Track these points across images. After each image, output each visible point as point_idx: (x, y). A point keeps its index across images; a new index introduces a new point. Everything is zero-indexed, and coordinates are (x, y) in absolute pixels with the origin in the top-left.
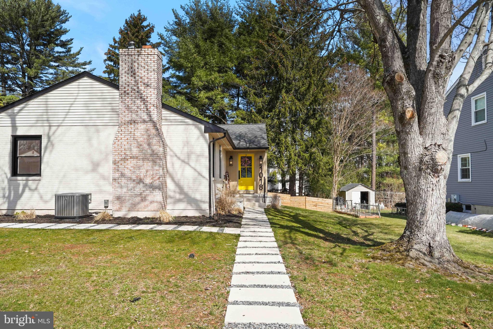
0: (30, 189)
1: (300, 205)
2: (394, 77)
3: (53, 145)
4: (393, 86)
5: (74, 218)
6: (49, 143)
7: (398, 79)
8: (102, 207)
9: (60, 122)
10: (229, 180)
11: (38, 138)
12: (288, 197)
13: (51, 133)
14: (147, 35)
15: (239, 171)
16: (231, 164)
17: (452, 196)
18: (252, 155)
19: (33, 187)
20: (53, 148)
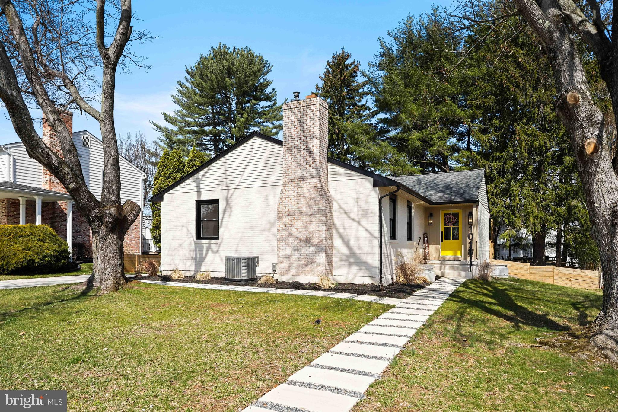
0: (213, 252)
1: (544, 278)
2: (566, 98)
3: (231, 208)
4: (566, 111)
5: (241, 280)
6: (228, 207)
7: (571, 101)
8: (270, 270)
9: (236, 184)
10: (428, 243)
11: (216, 202)
12: (525, 267)
13: (229, 196)
14: (351, 74)
15: (442, 232)
16: (431, 223)
18: (459, 211)
19: (215, 249)
20: (231, 211)
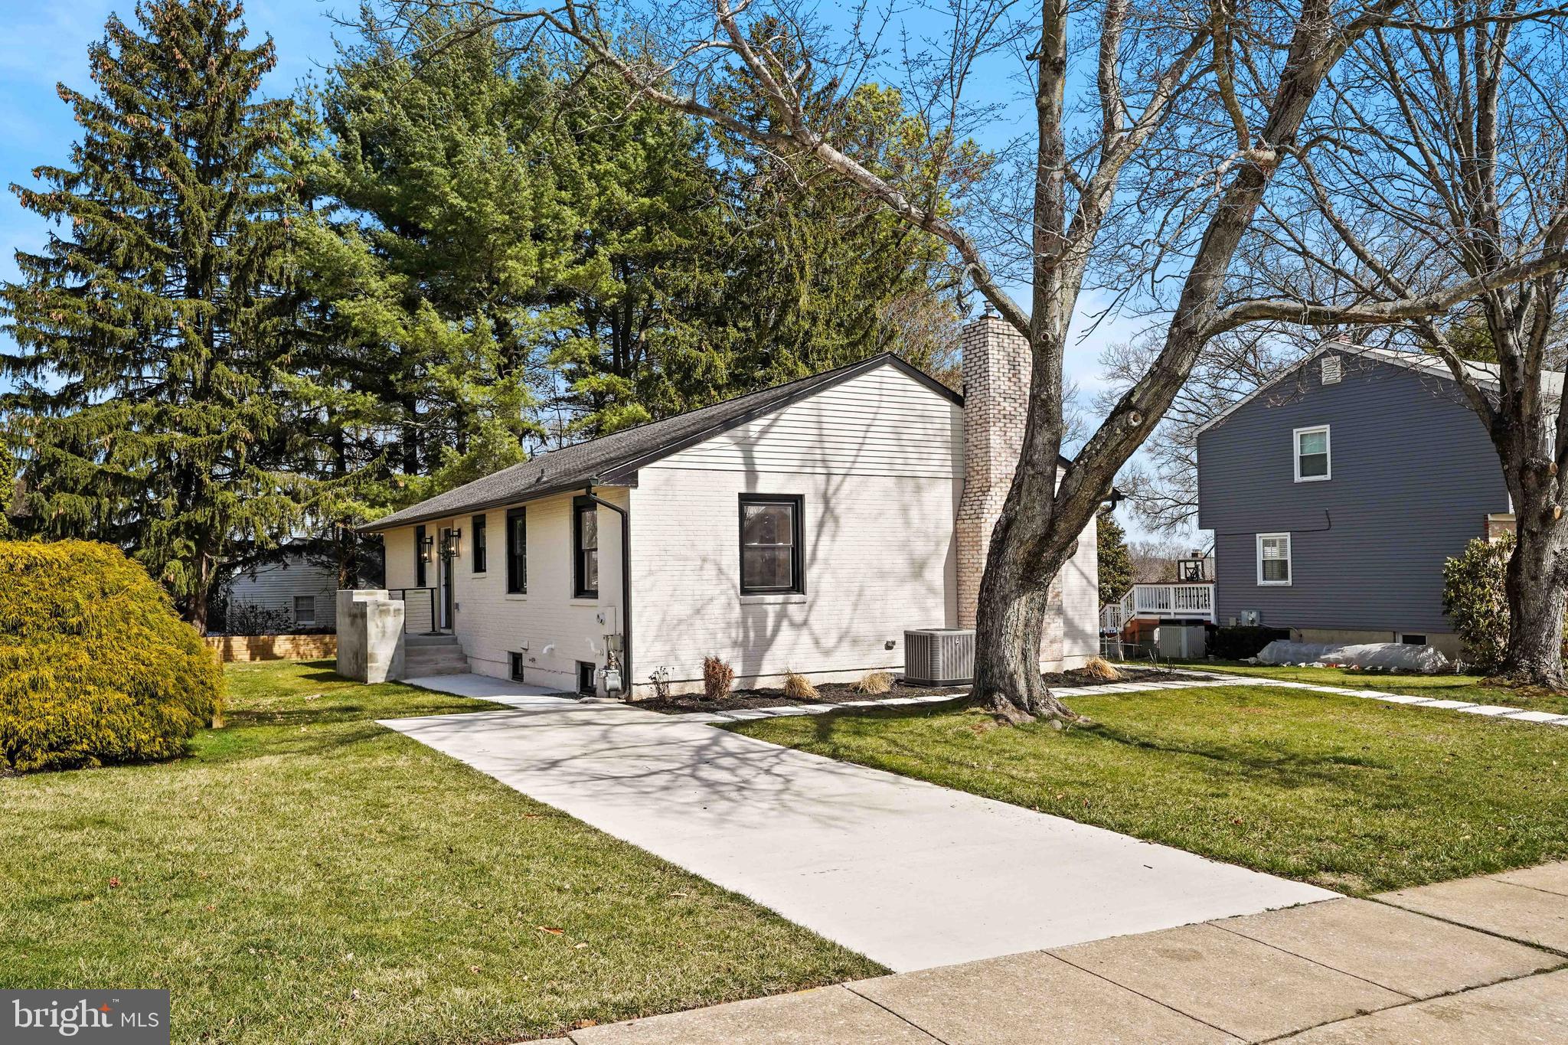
0: (792, 624)
9: (848, 465)
17: (1244, 613)
19: (798, 618)
20: (837, 526)
